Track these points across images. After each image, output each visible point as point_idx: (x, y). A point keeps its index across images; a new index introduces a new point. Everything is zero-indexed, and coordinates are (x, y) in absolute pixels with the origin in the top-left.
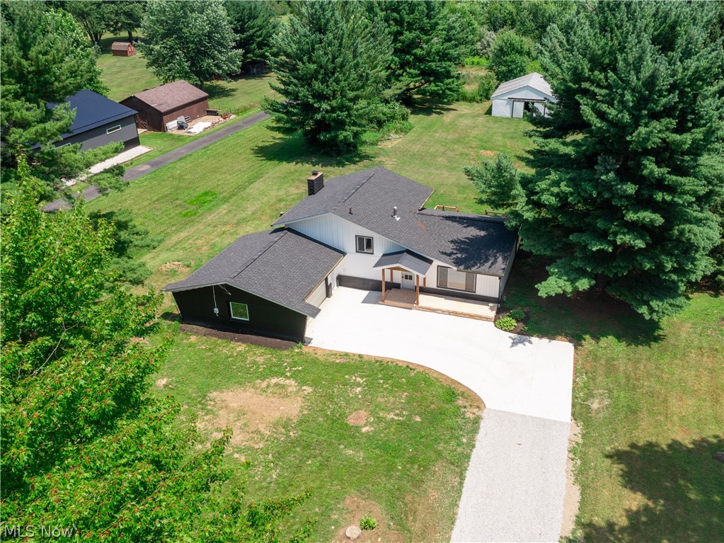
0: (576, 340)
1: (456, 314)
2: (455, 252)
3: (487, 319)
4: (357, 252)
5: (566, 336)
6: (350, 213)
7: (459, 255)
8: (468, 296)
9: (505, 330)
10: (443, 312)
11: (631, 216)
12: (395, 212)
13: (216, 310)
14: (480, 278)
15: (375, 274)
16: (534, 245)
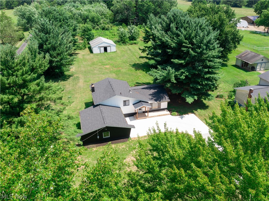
0: (193, 113)
1: (160, 116)
2: (153, 98)
3: (168, 114)
4: (124, 106)
5: (190, 112)
6: (121, 94)
7: (155, 98)
8: (159, 110)
9: (175, 116)
10: (156, 116)
11: (206, 76)
12: (130, 90)
13: (98, 137)
14: (162, 104)
15: (132, 111)
16: (177, 91)
